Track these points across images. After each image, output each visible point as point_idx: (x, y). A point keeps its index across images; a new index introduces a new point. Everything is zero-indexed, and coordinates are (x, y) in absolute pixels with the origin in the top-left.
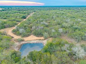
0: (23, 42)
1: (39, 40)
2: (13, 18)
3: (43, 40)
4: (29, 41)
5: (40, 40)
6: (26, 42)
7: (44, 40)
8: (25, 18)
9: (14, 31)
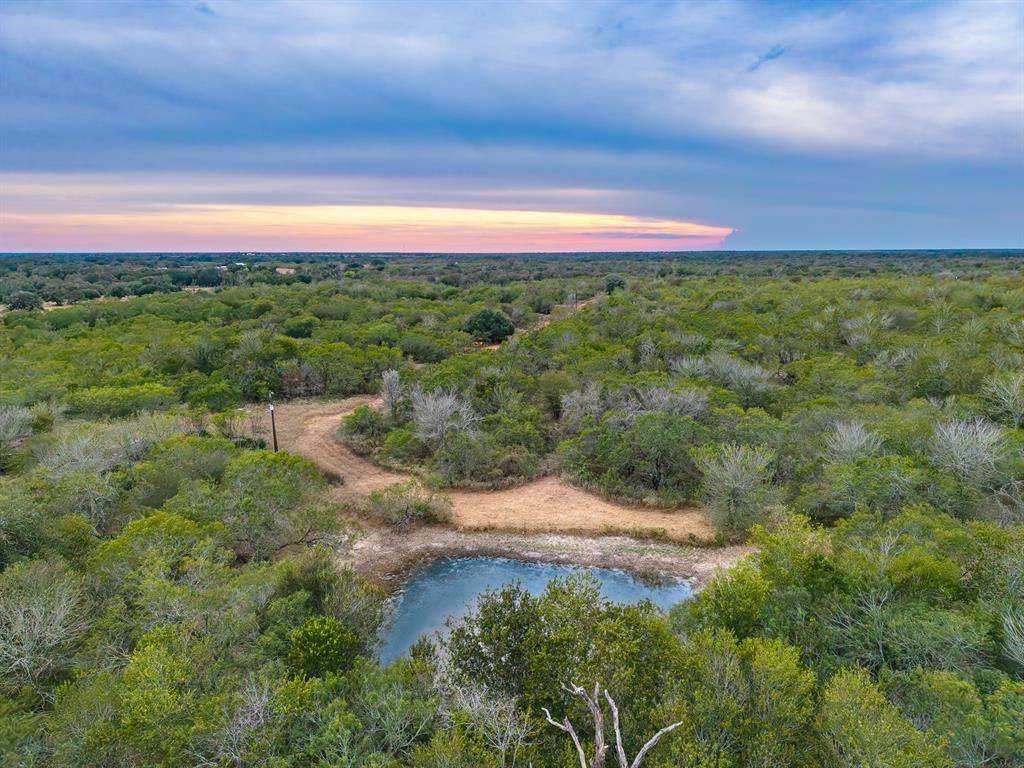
0: (438, 540)
1: (640, 536)
2: (378, 327)
3: (691, 542)
4: (510, 530)
5: (658, 537)
6: (471, 543)
7: (708, 545)
8: (496, 339)
9: (362, 430)
